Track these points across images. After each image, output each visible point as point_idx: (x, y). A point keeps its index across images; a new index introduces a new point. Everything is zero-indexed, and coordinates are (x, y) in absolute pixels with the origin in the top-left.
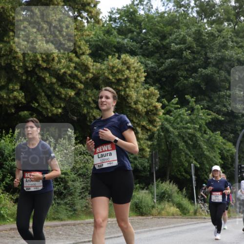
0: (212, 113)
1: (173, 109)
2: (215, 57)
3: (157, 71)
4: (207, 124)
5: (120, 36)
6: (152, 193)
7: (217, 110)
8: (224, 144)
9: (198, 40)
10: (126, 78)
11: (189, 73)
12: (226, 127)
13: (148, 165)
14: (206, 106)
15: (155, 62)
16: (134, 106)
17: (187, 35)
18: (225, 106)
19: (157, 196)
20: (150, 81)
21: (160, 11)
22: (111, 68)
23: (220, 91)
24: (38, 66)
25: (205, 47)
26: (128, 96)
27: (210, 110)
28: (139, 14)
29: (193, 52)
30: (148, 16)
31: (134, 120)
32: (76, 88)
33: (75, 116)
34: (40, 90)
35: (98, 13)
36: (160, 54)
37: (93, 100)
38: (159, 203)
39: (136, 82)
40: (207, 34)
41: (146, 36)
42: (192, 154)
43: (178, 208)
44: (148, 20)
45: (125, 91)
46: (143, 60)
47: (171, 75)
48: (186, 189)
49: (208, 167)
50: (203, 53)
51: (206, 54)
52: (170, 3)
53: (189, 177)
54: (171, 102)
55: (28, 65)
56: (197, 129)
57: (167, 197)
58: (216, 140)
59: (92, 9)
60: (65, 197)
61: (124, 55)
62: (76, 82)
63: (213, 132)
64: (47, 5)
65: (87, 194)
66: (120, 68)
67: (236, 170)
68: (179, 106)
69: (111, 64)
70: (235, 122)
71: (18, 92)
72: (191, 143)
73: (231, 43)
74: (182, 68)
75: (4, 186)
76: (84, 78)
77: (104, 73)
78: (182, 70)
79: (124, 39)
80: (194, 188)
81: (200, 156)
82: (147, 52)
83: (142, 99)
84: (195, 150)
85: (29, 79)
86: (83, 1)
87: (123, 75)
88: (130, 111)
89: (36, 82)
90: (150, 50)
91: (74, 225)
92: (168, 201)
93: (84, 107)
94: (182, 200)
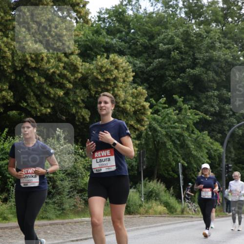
0: (200, 113)
1: (161, 109)
2: (203, 58)
3: (145, 71)
4: (195, 124)
5: (109, 37)
6: (140, 192)
7: (204, 110)
8: (212, 144)
9: (186, 40)
10: (114, 78)
11: (177, 73)
12: (213, 127)
13: (136, 164)
14: (194, 106)
15: (143, 62)
16: (122, 106)
17: (175, 35)
18: (212, 106)
19: (144, 194)
20: (138, 80)
21: (148, 12)
22: (100, 68)
23: (208, 91)
24: (27, 65)
25: (193, 48)
26: (116, 95)
27: (197, 110)
28: (128, 14)
29: (181, 53)
30: (136, 16)
32: (65, 87)
33: (64, 115)
34: (29, 90)
35: (87, 13)
36: (148, 54)
37: (82, 100)
38: (147, 202)
39: (124, 81)
40: (195, 34)
41: (135, 35)
42: (180, 153)
43: (166, 206)
44: (137, 21)
46: (131, 60)
47: (159, 75)
48: (173, 188)
49: (195, 166)
50: (191, 53)
51: (194, 55)
52: (158, 4)
53: (176, 176)
54: (159, 102)
55: (17, 64)
56: (185, 129)
57: (155, 196)
58: (203, 139)
59: (81, 9)
60: (53, 196)
61: (113, 55)
62: (65, 82)
63: (200, 132)
64: (36, 5)
65: (75, 193)
66: (109, 68)
67: (224, 169)
68: (167, 106)
69: (100, 64)
70: (222, 122)
71: (6, 92)
72: (178, 142)
73: (219, 44)
74: (171, 69)
76: (73, 78)
77: (93, 73)
78: (170, 70)
79: (112, 39)
80: (182, 187)
81: (188, 156)
82: (135, 52)
83: (130, 98)
84: (182, 149)
85: (18, 78)
86: (72, 2)
87: (112, 75)
88: (119, 111)
89: (25, 82)
90: (138, 50)
91: (63, 224)
92: (156, 200)
93: (73, 106)
94: (169, 199)
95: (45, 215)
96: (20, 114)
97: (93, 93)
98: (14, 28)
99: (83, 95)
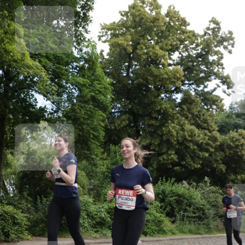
5: (237, 119)
10: (242, 144)
22: (232, 138)
24: (185, 139)
26: (243, 155)
32: (209, 151)
33: (209, 169)
34: (187, 154)
35: (223, 106)
37: (220, 159)
45: (241, 152)
55: (179, 139)
59: (219, 104)
60: (203, 220)
61: (240, 130)
62: (209, 148)
65: (217, 218)
66: (238, 138)
69: (232, 136)
71: (174, 155)
75: (166, 213)
76: (214, 145)
77: (227, 142)
85: (180, 147)
86: (214, 99)
87: (240, 142)
89: (184, 149)
91: (210, 238)
93: (214, 163)
95: (198, 232)
96: (181, 169)
97: (228, 154)
98: (178, 117)
99: (221, 156)
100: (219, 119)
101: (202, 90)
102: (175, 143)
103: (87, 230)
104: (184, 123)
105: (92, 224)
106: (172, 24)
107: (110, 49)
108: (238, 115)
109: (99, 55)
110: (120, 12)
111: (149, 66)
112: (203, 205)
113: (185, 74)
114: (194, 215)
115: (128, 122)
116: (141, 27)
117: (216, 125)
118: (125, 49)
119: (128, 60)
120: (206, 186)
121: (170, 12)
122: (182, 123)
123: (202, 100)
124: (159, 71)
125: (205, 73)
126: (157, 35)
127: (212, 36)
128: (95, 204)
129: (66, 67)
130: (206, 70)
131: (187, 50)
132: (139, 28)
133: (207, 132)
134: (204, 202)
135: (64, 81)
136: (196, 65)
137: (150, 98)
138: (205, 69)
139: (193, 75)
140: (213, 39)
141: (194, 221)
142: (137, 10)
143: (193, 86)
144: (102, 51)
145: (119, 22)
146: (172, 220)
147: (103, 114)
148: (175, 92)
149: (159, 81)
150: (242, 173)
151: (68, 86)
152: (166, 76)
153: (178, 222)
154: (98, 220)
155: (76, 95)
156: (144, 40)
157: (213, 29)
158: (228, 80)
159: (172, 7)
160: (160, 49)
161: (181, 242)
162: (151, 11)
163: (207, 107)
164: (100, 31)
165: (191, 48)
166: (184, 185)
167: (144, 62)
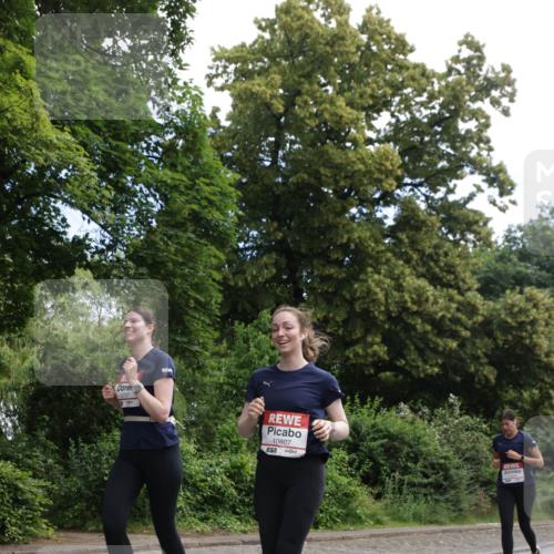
5: (522, 264)
10: (532, 321)
16: (545, 360)
22: (510, 307)
24: (406, 309)
26: (535, 345)
31: (546, 379)
32: (459, 336)
34: (408, 342)
35: (490, 234)
37: (484, 353)
39: (547, 324)
45: (531, 338)
55: (391, 309)
59: (480, 229)
60: (445, 491)
61: (528, 288)
62: (459, 328)
65: (477, 486)
66: (523, 306)
69: (510, 301)
71: (379, 345)
75: (362, 477)
76: (470, 322)
77: (500, 315)
85: (393, 327)
87: (528, 316)
88: (539, 367)
89: (402, 332)
91: (460, 531)
93: (471, 363)
95: (433, 519)
96: (396, 376)
97: (501, 343)
98: (388, 260)
99: (486, 346)
100: (481, 265)
101: (442, 199)
102: (381, 318)
103: (184, 516)
104: (402, 273)
105: (194, 502)
106: (374, 48)
107: (234, 106)
108: (524, 256)
109: (209, 118)
110: (256, 21)
111: (323, 143)
112: (445, 458)
113: (404, 162)
114: (425, 481)
115: (274, 271)
116: (305, 56)
117: (475, 277)
118: (268, 106)
119: (275, 130)
120: (452, 414)
121: (370, 22)
122: (396, 272)
123: (443, 222)
124: (346, 154)
125: (449, 161)
126: (341, 73)
127: (464, 77)
128: (201, 457)
129: (132, 145)
130: (452, 152)
131: (408, 108)
132: (301, 58)
133: (453, 292)
134: (447, 451)
135: (129, 178)
136: (430, 141)
137: (325, 217)
138: (449, 150)
139: (421, 164)
140: (468, 84)
141: (425, 495)
142: (295, 15)
143: (423, 190)
144: (216, 110)
145: (255, 43)
146: (375, 491)
147: (218, 253)
148: (381, 202)
149: (346, 177)
150: (534, 386)
151: (138, 188)
152: (361, 166)
153: (389, 495)
154: (208, 493)
155: (156, 210)
156: (311, 84)
157: (468, 61)
158: (501, 176)
159: (374, 11)
160: (347, 105)
161: (395, 542)
162: (328, 18)
163: (455, 236)
164: (211, 63)
165: (417, 103)
166: (402, 414)
167: (312, 135)
